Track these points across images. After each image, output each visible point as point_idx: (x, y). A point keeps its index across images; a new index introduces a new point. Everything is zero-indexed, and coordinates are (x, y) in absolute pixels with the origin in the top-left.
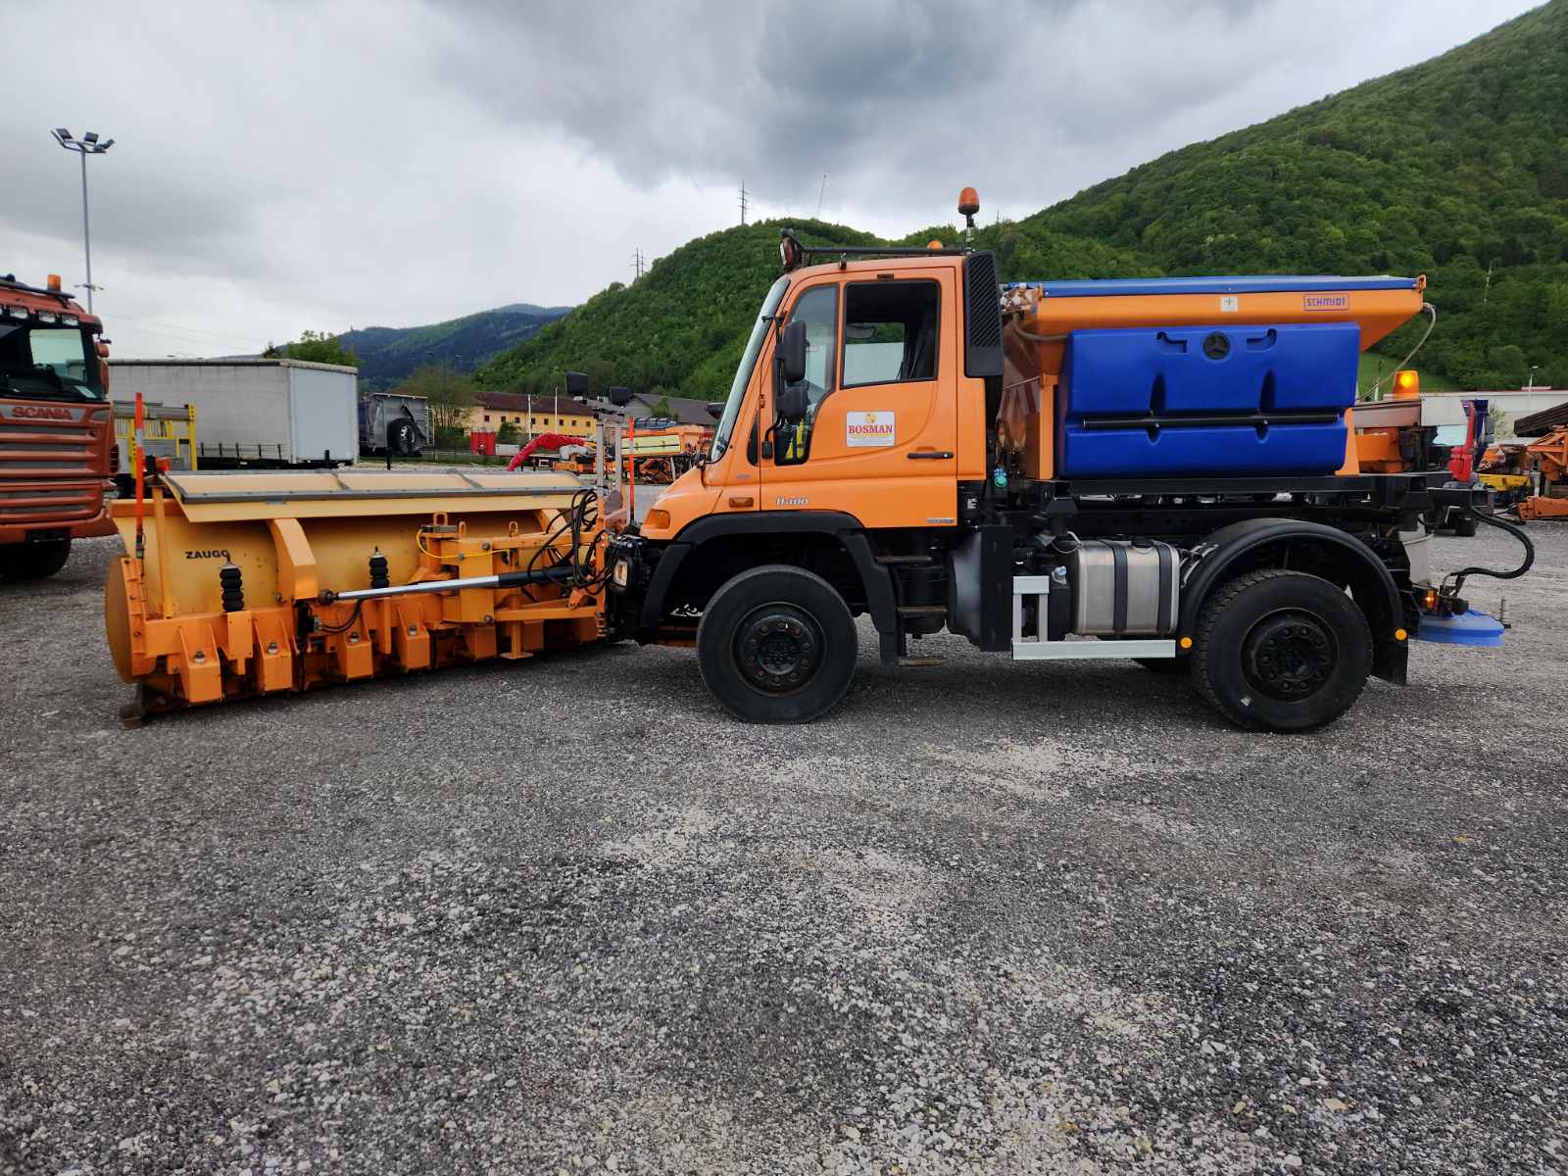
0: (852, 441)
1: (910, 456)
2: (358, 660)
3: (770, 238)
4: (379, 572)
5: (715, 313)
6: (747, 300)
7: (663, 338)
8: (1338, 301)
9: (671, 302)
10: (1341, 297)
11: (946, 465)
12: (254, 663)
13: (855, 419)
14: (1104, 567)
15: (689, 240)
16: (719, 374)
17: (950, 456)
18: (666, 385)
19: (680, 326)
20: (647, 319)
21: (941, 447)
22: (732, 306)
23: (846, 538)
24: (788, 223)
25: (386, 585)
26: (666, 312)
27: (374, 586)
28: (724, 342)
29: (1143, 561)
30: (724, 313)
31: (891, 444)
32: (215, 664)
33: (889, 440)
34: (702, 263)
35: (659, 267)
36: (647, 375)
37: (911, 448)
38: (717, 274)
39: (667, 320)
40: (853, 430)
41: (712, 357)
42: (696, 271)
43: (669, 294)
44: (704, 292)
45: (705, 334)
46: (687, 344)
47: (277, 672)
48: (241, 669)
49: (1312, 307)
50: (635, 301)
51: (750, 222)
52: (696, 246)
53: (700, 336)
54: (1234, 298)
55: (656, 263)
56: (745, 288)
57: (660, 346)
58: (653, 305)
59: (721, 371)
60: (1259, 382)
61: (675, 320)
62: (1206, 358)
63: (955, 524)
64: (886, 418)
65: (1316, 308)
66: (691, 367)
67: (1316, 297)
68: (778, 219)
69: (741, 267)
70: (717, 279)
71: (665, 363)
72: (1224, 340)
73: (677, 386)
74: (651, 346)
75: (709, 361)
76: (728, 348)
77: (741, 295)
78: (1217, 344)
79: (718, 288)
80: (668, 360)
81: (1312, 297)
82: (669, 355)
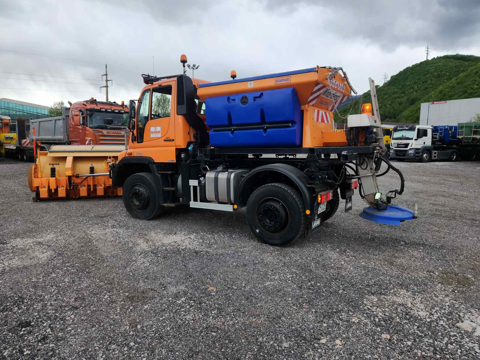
0: (152, 136)
1: (165, 140)
2: (83, 191)
3: (438, 63)
4: (92, 170)
5: (413, 92)
6: (426, 86)
7: (392, 102)
8: (287, 80)
9: (396, 90)
10: (288, 78)
11: (172, 143)
12: (56, 190)
13: (152, 129)
14: (212, 178)
15: (405, 68)
16: (411, 113)
17: (173, 140)
18: (390, 118)
19: (399, 97)
20: (386, 96)
21: (172, 138)
22: (420, 89)
23: (150, 165)
24: (446, 57)
25: (94, 174)
26: (394, 93)
27: (90, 174)
28: (415, 102)
29: (223, 176)
30: (416, 91)
31: (160, 136)
32: (46, 189)
33: (159, 135)
34: (409, 75)
35: (393, 78)
36: (384, 115)
37: (164, 138)
38: (414, 78)
39: (394, 96)
40: (152, 132)
41: (409, 107)
42: (407, 78)
43: (395, 87)
44: (409, 85)
45: (408, 100)
46: (400, 104)
47: (62, 193)
48: (53, 191)
49: (278, 83)
50: (383, 91)
51: (430, 58)
52: (407, 70)
53: (406, 100)
54: (252, 82)
55: (392, 77)
56: (426, 82)
57: (390, 105)
58: (390, 91)
59: (412, 112)
60: (259, 112)
61: (397, 96)
62: (241, 105)
63: (175, 162)
64: (159, 129)
65: (279, 83)
66: (401, 112)
67: (279, 79)
68: (442, 56)
69: (425, 75)
70: (414, 80)
71: (392, 111)
72: (246, 97)
73: (395, 118)
74: (387, 105)
75: (408, 109)
76: (416, 104)
77: (424, 85)
78: (244, 100)
79: (415, 83)
80: (393, 109)
81: (278, 79)
82: (393, 108)
